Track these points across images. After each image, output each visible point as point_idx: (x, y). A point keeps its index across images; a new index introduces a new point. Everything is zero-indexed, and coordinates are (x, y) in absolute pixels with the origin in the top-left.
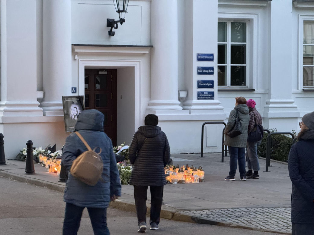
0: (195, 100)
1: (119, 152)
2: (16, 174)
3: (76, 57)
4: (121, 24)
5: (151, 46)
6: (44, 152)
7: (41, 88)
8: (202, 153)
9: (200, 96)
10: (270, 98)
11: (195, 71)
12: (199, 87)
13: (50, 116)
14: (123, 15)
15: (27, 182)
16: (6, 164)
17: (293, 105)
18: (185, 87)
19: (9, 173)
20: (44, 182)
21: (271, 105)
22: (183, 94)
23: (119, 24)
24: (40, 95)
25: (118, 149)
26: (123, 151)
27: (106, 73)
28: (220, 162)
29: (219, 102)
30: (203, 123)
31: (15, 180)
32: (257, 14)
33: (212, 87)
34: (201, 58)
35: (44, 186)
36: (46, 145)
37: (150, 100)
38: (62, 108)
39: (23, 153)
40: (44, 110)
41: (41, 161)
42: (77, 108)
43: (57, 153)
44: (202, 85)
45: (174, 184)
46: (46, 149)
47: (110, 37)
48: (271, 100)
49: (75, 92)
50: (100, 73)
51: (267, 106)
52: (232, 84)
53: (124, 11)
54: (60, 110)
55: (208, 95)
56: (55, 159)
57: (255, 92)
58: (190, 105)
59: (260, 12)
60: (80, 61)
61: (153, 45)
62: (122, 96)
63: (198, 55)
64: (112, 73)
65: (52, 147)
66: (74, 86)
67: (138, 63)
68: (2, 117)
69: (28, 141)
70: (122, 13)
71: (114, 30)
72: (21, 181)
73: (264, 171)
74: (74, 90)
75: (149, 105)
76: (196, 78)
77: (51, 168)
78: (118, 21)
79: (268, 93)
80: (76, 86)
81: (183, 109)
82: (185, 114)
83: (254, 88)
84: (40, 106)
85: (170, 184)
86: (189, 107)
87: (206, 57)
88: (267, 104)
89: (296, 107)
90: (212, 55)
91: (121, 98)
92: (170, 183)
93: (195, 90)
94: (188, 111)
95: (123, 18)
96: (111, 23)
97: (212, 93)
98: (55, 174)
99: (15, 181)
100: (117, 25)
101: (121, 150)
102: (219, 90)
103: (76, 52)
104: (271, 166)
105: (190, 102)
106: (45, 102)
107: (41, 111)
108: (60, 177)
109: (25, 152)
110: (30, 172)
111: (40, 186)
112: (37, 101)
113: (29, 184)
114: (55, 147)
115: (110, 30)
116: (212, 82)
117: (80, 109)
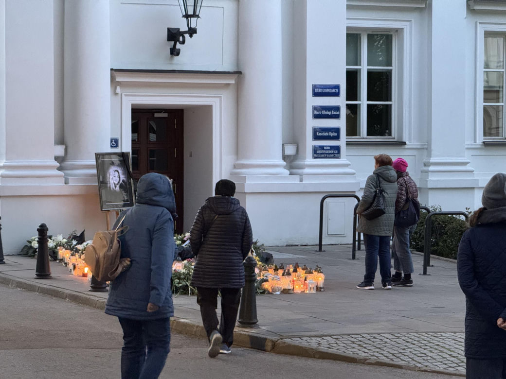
0: (309, 160)
1: (187, 243)
2: (21, 279)
3: (118, 90)
4: (191, 36)
5: (238, 73)
6: (66, 243)
7: (61, 140)
8: (320, 245)
9: (318, 153)
10: (429, 156)
11: (309, 113)
12: (316, 138)
13: (75, 185)
14: (193, 22)
15: (38, 291)
16: (5, 263)
17: (468, 168)
18: (293, 138)
20: (67, 291)
21: (431, 168)
22: (290, 150)
23: (187, 36)
24: (60, 151)
25: (185, 239)
27: (166, 115)
28: (350, 259)
29: (348, 162)
30: (323, 196)
31: (19, 287)
32: (410, 21)
33: (337, 138)
34: (320, 91)
35: (66, 297)
36: (70, 231)
37: (237, 159)
38: (95, 171)
39: (33, 245)
40: (66, 175)
41: (61, 258)
42: (120, 171)
43: (87, 245)
44: (320, 134)
45: (276, 295)
46: (70, 237)
47: (172, 58)
48: (432, 160)
49: (116, 147)
50: (156, 115)
51: (425, 168)
52: (369, 133)
53: (195, 15)
54: (93, 175)
55: (330, 152)
56: (83, 254)
57: (406, 147)
58: (302, 167)
59: (414, 17)
60: (123, 96)
61: (243, 72)
62: (191, 152)
63: (315, 87)
64: (176, 115)
65: (78, 235)
66: (115, 137)
67: (218, 99)
69: (40, 225)
70: (192, 19)
71: (178, 46)
72: (29, 290)
73: (420, 274)
74: (115, 143)
75: (235, 167)
76: (312, 123)
77: (77, 268)
78: (185, 32)
79: (427, 149)
80: (117, 136)
81: (291, 174)
82: (292, 182)
83: (405, 139)
84: (60, 169)
85: (270, 295)
86: (300, 171)
87: (327, 90)
88: (425, 165)
89: (473, 171)
90: (337, 87)
91: (191, 156)
92: (269, 293)
93: (310, 143)
94: (298, 177)
95: (193, 26)
96: (174, 36)
97: (338, 148)
98: (84, 278)
99: (19, 289)
100: (184, 37)
102: (349, 144)
103: (118, 82)
104: (433, 266)
105: (302, 163)
106: (68, 163)
107: (60, 176)
108: (92, 284)
109: (34, 244)
110: (44, 275)
111: (60, 297)
112: (54, 161)
113: (41, 294)
114: (82, 234)
115: (172, 47)
116: (337, 130)
117: (123, 174)
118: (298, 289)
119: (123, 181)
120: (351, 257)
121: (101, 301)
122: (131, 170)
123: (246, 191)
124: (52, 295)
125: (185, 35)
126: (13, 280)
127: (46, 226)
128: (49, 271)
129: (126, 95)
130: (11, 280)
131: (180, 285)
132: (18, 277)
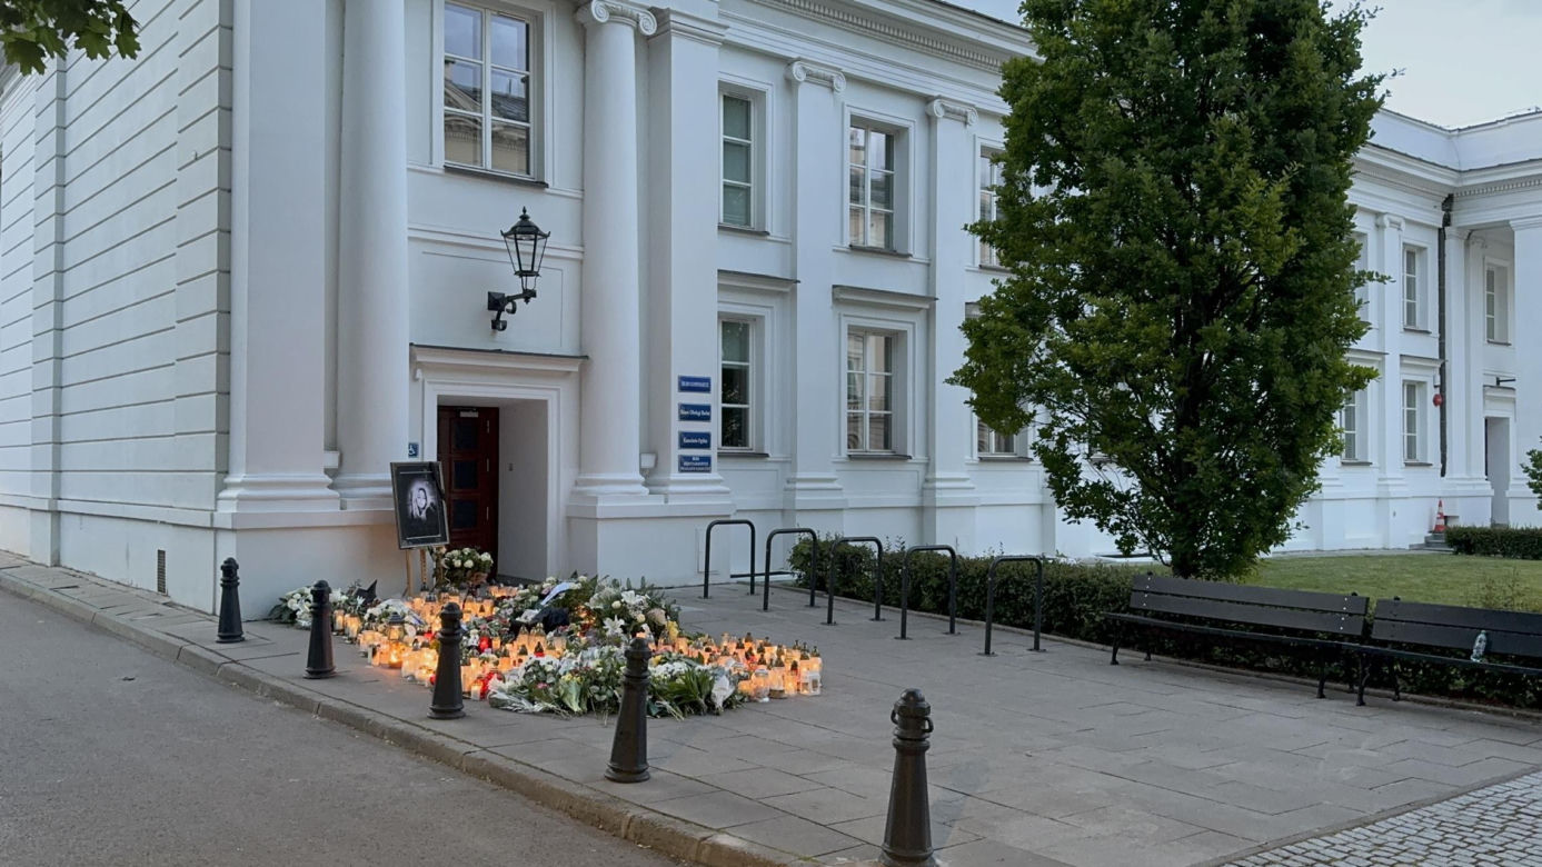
0: (675, 475)
1: (547, 599)
2: (278, 678)
3: (419, 374)
4: (527, 301)
5: (584, 358)
6: (347, 602)
7: (333, 445)
9: (686, 464)
10: (794, 470)
11: (675, 412)
12: (683, 446)
13: (356, 511)
14: (530, 283)
15: (320, 712)
16: (243, 640)
17: (835, 485)
18: (651, 446)
19: (257, 676)
20: (382, 720)
21: (798, 485)
22: (648, 462)
23: (520, 302)
24: (331, 460)
25: (544, 592)
26: (557, 595)
27: (476, 415)
29: (721, 478)
30: (709, 521)
31: (277, 699)
32: (771, 307)
33: (707, 446)
34: (689, 384)
35: (383, 734)
36: (350, 583)
37: (580, 473)
38: (390, 490)
39: (289, 605)
40: (341, 496)
41: (341, 628)
42: (427, 490)
43: (387, 608)
44: (688, 441)
45: (763, 703)
46: (350, 592)
47: (493, 334)
48: (799, 475)
49: (415, 455)
50: (463, 414)
51: (790, 486)
53: (530, 273)
54: (386, 496)
55: (699, 464)
56: (381, 622)
57: (769, 459)
58: (664, 484)
59: (774, 302)
60: (426, 385)
61: (590, 356)
62: (511, 465)
63: (683, 379)
64: (489, 415)
65: (366, 589)
66: (414, 441)
67: (554, 393)
68: (233, 514)
69: (315, 583)
70: (529, 278)
71: (504, 316)
72: (297, 707)
73: (896, 638)
74: (414, 449)
75: (576, 484)
76: (679, 426)
77: (378, 654)
78: (518, 297)
79: (791, 462)
80: (417, 440)
81: (650, 493)
82: (655, 504)
83: (766, 450)
84: (331, 487)
86: (663, 489)
87: (696, 384)
88: (788, 482)
89: (840, 489)
90: (707, 380)
91: (511, 469)
92: (751, 700)
93: (676, 452)
94: (662, 497)
95: (530, 287)
96: (497, 303)
97: (707, 459)
98: (393, 672)
99: (277, 703)
100: (514, 305)
101: (553, 594)
102: (720, 455)
103: (420, 362)
104: (884, 620)
105: (666, 478)
106: (344, 478)
107: (334, 498)
108: (434, 703)
109: (292, 603)
110: (321, 672)
111: (367, 732)
112: (323, 474)
113: (324, 720)
114: (373, 587)
115: (495, 318)
116: (707, 436)
117: (432, 494)
118: (790, 688)
119: (432, 504)
120: (762, 607)
121: (473, 755)
122: (443, 487)
123: (598, 516)
124: (349, 724)
125: (516, 301)
126: (264, 684)
127: (327, 585)
128: (331, 664)
129: (430, 383)
130: (260, 682)
131: (604, 697)
132: (273, 677)
